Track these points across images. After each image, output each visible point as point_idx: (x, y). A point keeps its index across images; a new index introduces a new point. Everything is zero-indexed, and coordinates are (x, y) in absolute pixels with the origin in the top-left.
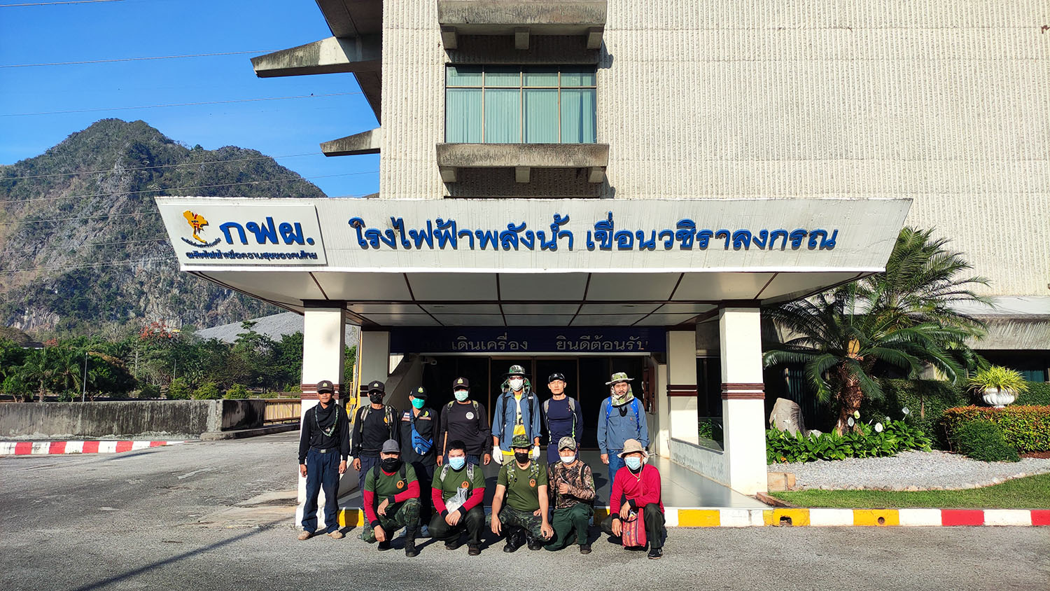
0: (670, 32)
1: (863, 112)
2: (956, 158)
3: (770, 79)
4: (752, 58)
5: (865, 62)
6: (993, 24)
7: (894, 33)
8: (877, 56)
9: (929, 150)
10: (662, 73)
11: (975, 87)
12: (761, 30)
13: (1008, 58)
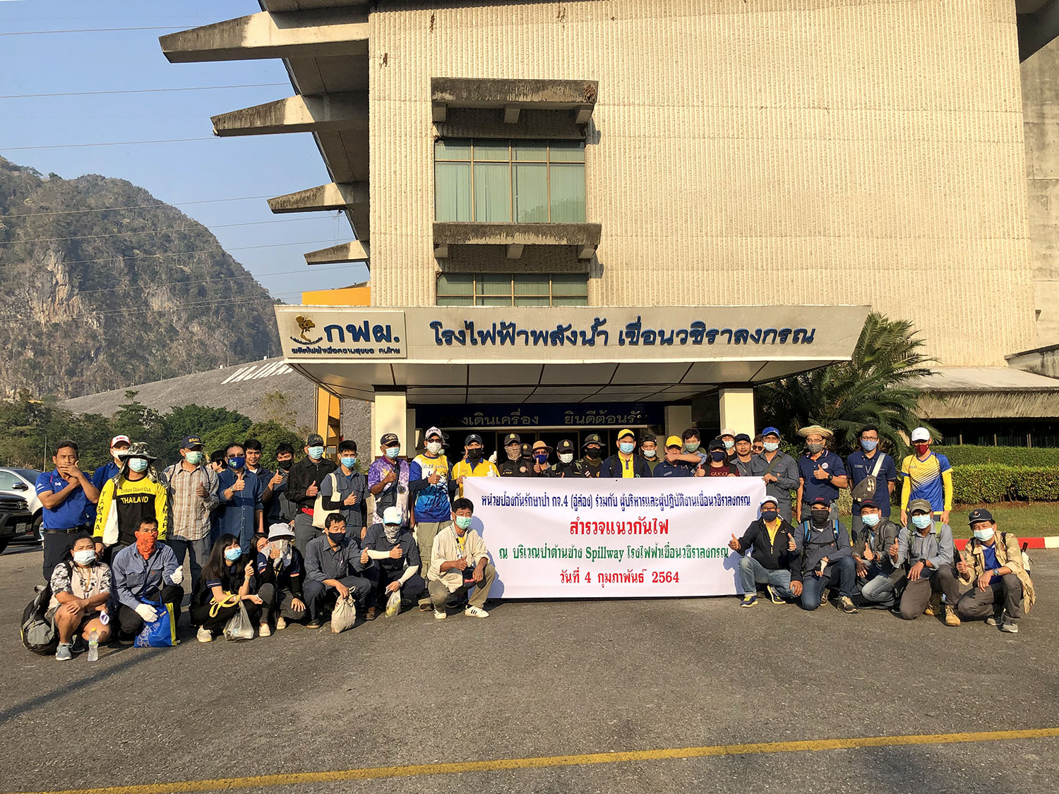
0: (656, 108)
1: (840, 191)
2: (924, 236)
3: (753, 157)
4: (736, 136)
5: (841, 142)
6: (959, 108)
7: (868, 114)
8: (853, 136)
9: (900, 228)
10: (650, 150)
11: (942, 168)
12: (744, 109)
13: (973, 140)
